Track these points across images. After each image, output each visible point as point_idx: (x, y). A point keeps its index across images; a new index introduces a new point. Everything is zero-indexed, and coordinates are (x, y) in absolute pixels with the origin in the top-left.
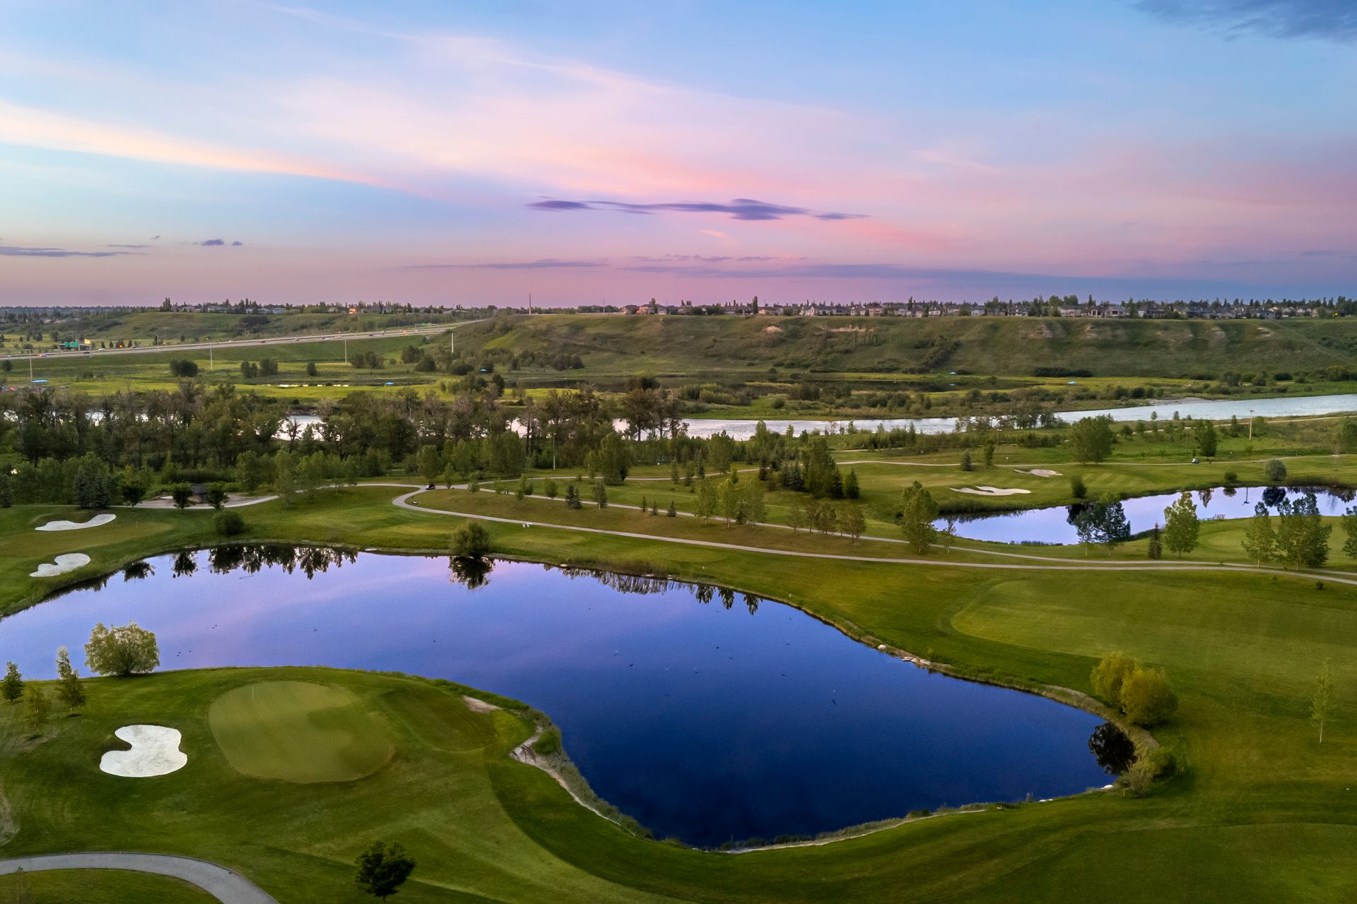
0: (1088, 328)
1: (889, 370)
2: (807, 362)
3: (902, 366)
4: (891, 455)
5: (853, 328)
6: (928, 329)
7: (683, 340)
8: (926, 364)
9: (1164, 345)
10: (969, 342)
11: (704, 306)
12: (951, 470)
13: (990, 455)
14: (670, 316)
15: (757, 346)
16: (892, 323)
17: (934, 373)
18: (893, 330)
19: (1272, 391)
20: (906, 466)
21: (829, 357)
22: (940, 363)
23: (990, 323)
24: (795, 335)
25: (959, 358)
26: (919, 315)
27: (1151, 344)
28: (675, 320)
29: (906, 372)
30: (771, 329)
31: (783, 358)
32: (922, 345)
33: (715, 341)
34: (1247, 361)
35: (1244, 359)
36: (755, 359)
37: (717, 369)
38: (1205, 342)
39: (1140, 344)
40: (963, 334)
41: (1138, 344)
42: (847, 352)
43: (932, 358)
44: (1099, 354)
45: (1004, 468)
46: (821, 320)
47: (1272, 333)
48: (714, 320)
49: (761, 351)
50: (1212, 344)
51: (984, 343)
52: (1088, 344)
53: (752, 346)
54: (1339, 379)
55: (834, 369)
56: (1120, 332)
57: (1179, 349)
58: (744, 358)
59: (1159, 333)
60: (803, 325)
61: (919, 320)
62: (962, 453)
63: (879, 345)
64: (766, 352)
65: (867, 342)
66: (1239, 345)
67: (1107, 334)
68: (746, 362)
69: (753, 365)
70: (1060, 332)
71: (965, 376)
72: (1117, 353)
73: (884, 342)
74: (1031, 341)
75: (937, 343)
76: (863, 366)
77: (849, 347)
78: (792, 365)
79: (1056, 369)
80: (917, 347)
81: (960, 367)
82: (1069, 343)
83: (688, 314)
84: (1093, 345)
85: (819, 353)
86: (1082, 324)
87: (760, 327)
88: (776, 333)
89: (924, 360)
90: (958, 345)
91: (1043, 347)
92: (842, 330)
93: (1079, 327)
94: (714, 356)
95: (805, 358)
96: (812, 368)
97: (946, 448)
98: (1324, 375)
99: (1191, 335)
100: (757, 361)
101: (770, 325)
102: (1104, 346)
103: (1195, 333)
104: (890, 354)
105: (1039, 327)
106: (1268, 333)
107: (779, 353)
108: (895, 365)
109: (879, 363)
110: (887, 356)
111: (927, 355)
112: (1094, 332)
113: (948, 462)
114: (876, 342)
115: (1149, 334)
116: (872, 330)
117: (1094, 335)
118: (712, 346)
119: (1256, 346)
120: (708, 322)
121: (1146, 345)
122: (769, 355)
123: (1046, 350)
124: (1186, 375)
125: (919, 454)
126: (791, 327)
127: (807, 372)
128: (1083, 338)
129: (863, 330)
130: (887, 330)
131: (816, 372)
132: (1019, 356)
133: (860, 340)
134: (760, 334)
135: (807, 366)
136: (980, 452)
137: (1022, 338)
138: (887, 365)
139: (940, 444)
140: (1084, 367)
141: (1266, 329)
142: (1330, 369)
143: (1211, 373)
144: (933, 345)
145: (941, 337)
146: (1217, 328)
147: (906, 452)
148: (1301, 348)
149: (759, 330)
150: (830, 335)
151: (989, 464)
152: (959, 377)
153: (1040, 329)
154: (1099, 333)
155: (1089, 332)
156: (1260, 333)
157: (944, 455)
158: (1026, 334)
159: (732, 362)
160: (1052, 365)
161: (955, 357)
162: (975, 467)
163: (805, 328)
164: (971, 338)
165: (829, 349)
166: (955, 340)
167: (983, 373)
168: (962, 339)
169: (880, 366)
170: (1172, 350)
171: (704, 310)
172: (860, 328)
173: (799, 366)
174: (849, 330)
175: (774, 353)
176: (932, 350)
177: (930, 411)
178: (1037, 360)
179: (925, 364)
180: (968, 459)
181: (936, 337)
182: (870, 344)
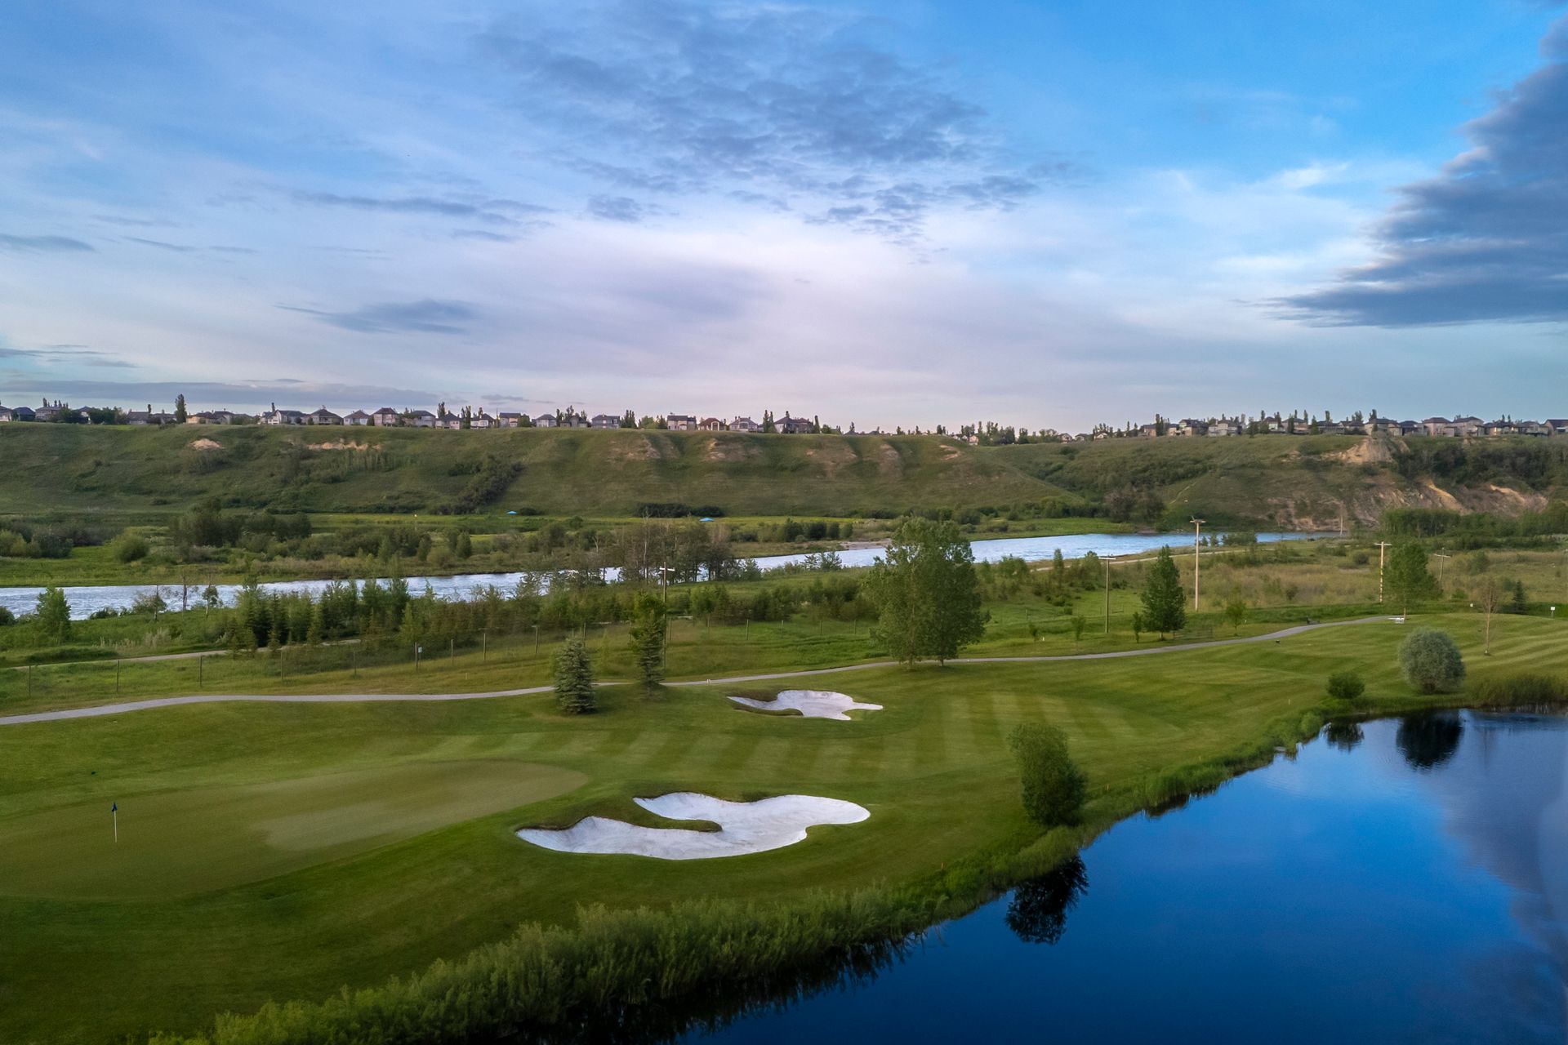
0: (712, 445)
1: (408, 510)
2: (263, 498)
3: (429, 502)
4: (310, 666)
5: (346, 443)
6: (470, 445)
7: (36, 463)
8: (468, 498)
9: (820, 470)
10: (536, 464)
11: (85, 409)
12: (520, 715)
13: (651, 651)
14: (18, 423)
15: (176, 470)
16: (412, 437)
17: (481, 513)
18: (413, 448)
19: (991, 530)
20: (351, 709)
21: (303, 490)
22: (492, 497)
23: (566, 437)
24: (244, 453)
25: (521, 490)
26: (456, 426)
27: (800, 468)
28: (25, 429)
29: (435, 513)
30: (199, 444)
31: (221, 492)
32: (459, 471)
33: (98, 464)
34: (933, 492)
35: (928, 489)
36: (169, 493)
37: (90, 510)
38: (874, 465)
39: (786, 468)
40: (526, 454)
41: (783, 469)
42: (335, 480)
43: (477, 490)
44: (730, 483)
45: (702, 696)
46: (288, 431)
47: (959, 452)
48: (103, 431)
49: (180, 479)
50: (883, 469)
51: (558, 467)
52: (712, 469)
53: (165, 472)
54: (1057, 516)
55: (312, 508)
56: (754, 451)
57: (840, 475)
58: (150, 493)
59: (811, 453)
60: (260, 438)
61: (455, 433)
62: (558, 648)
63: (390, 470)
64: (193, 483)
65: (369, 465)
66: (919, 470)
67: (740, 454)
68: (152, 498)
69: (165, 503)
70: (671, 452)
71: (532, 518)
72: (755, 481)
73: (399, 464)
74: (630, 463)
75: (485, 466)
76: (361, 504)
77: (338, 473)
78: (235, 503)
79: (671, 506)
80: (453, 474)
81: (524, 504)
82: (685, 467)
83: (55, 421)
84: (720, 469)
85: (285, 482)
86: (702, 440)
87: (182, 442)
88: (209, 450)
89: (463, 494)
90: (518, 470)
91: (648, 473)
92: (327, 446)
93: (699, 443)
94: (93, 489)
95: (260, 491)
96: (270, 507)
97: (501, 633)
98: (1038, 511)
99: (854, 456)
100: (172, 497)
101: (199, 438)
102: (737, 471)
103: (857, 452)
104: (407, 483)
105: (640, 442)
106: (955, 453)
107: (216, 486)
108: (417, 502)
109: (389, 498)
110: (402, 487)
111: (470, 485)
112: (721, 451)
113: (512, 682)
114: (386, 465)
115: (797, 453)
116: (378, 447)
117: (721, 455)
118: (92, 473)
119: (941, 471)
120: (92, 433)
121: (794, 470)
122: (197, 487)
123: (653, 478)
124: (856, 512)
125: (411, 656)
126: (237, 442)
127: (262, 513)
128: (705, 459)
129: (364, 447)
130: (404, 447)
131: (277, 512)
132: (613, 486)
133: (357, 462)
134: (181, 453)
135: (264, 504)
136: (613, 641)
137: (617, 460)
138: (402, 502)
139: (483, 625)
140: (712, 503)
141: (950, 448)
142: (1045, 502)
143: (889, 509)
144: (478, 470)
145: (492, 457)
146: (886, 446)
147: (369, 652)
148: (999, 474)
149: (181, 447)
150: (309, 455)
151: (651, 683)
152: (522, 519)
153: (643, 446)
154: (727, 452)
155: (713, 450)
156: (943, 453)
157: (494, 656)
158: (621, 454)
159: (126, 499)
160: (664, 499)
161: (513, 489)
162: (607, 694)
163: (262, 443)
164: (541, 459)
165: (304, 477)
166: (514, 461)
167: (559, 513)
168: (524, 460)
169: (391, 503)
170: (830, 476)
171: (84, 414)
172: (358, 445)
173: (249, 503)
174: (340, 447)
175: (204, 483)
176: (476, 478)
177: (469, 562)
178: (641, 492)
179: (466, 499)
180: (581, 669)
181: (483, 457)
182: (376, 468)
